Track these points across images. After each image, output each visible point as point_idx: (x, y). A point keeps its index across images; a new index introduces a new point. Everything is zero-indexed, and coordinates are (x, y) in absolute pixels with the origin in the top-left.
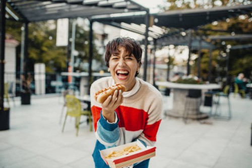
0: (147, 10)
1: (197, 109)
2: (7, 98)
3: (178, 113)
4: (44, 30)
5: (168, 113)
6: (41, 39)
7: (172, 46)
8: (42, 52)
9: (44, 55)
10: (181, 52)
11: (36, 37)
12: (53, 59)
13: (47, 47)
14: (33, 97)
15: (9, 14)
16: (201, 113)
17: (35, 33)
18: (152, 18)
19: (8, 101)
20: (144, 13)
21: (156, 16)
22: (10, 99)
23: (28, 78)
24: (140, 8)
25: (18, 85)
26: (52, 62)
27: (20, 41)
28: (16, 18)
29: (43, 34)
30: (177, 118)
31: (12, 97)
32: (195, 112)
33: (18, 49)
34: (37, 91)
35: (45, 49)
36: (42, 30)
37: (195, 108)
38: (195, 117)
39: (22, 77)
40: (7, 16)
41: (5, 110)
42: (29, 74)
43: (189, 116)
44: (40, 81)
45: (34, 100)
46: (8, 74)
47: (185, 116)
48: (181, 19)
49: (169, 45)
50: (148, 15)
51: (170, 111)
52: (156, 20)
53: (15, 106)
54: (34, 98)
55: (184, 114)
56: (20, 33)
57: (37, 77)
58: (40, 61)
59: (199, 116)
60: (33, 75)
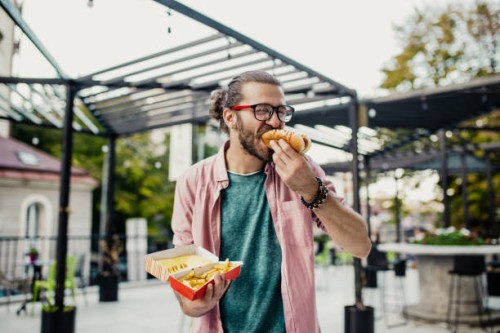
0: (352, 94)
1: (478, 302)
2: (72, 289)
3: (433, 312)
4: (145, 156)
5: (410, 311)
6: (138, 173)
7: (400, 172)
8: (142, 198)
9: (144, 203)
10: (417, 186)
11: (129, 171)
12: (161, 212)
13: (150, 188)
14: (122, 286)
15: (81, 122)
16: (488, 311)
17: (128, 164)
18: (363, 110)
19: (73, 295)
20: (345, 100)
21: (370, 104)
22: (78, 291)
23: (115, 247)
24: (337, 91)
25: (94, 264)
26: (159, 218)
27: (99, 180)
28: (95, 129)
29: (142, 164)
30: (433, 322)
31: (82, 286)
32: (474, 308)
33: (96, 195)
34: (132, 274)
35: (146, 192)
36: (141, 157)
37: (472, 297)
38: (476, 319)
39: (103, 244)
40: (77, 126)
41: (66, 310)
42: (116, 237)
43: (461, 319)
44: (137, 253)
45: (124, 291)
46: (74, 238)
47: (453, 318)
48: (425, 107)
49: (394, 169)
50: (356, 104)
51: (414, 307)
52: (372, 113)
53: (86, 304)
54: (126, 289)
55: (448, 314)
56: (100, 165)
57: (131, 246)
58: (137, 215)
59: (485, 318)
60: (124, 241)
